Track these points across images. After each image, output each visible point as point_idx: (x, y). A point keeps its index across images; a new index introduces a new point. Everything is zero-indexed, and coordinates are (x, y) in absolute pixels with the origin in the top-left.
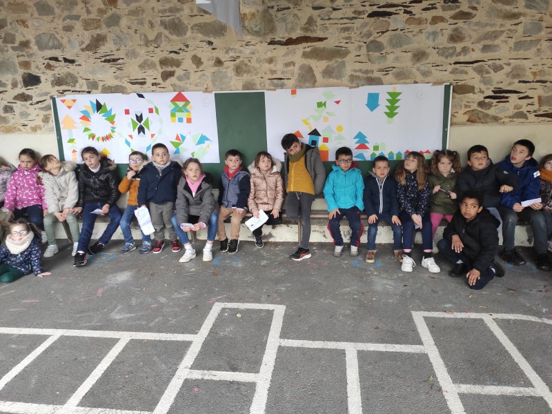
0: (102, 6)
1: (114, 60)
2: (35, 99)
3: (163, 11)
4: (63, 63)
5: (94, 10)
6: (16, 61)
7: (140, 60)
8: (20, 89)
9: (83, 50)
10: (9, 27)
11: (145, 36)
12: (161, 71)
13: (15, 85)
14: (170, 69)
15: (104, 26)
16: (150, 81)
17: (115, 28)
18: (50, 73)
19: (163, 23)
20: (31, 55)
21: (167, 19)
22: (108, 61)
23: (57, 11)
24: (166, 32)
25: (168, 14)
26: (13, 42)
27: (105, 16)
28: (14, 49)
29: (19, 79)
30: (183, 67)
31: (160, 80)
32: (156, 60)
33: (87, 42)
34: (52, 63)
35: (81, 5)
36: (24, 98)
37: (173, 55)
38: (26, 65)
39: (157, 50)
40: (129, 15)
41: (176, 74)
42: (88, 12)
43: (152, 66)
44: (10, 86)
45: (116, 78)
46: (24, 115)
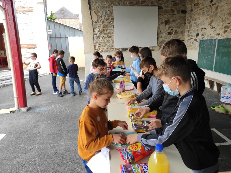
0: (215, 10)
1: (214, 28)
2: (197, 41)
3: (228, 9)
4: (204, 29)
5: (213, 12)
6: (196, 29)
7: (220, 27)
8: (196, 38)
9: (208, 25)
10: (197, 20)
11: (223, 19)
12: (224, 30)
13: (195, 36)
14: (226, 29)
15: (214, 17)
16: (221, 34)
17: (216, 17)
18: (201, 32)
19: (227, 14)
20: (199, 27)
21: (229, 12)
22: (212, 28)
23: (206, 13)
24: (228, 16)
25: (229, 10)
26: (197, 24)
27: (215, 13)
28: (197, 26)
29: (196, 35)
30: (230, 29)
31: (223, 34)
32: (224, 27)
33: (210, 22)
34: (202, 29)
35: (210, 11)
36: (196, 40)
37: (228, 24)
38: (198, 30)
39: (225, 23)
40: (220, 12)
41: (228, 31)
42: (211, 13)
43: (222, 28)
44: (194, 37)
45: (214, 33)
46: (195, 45)
